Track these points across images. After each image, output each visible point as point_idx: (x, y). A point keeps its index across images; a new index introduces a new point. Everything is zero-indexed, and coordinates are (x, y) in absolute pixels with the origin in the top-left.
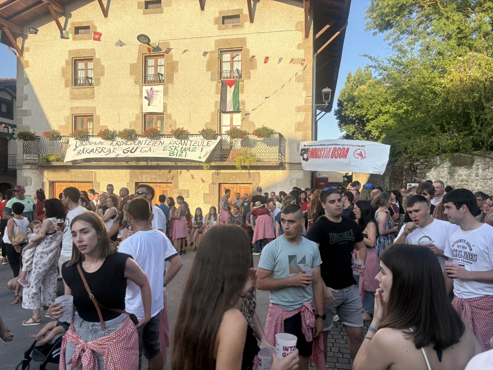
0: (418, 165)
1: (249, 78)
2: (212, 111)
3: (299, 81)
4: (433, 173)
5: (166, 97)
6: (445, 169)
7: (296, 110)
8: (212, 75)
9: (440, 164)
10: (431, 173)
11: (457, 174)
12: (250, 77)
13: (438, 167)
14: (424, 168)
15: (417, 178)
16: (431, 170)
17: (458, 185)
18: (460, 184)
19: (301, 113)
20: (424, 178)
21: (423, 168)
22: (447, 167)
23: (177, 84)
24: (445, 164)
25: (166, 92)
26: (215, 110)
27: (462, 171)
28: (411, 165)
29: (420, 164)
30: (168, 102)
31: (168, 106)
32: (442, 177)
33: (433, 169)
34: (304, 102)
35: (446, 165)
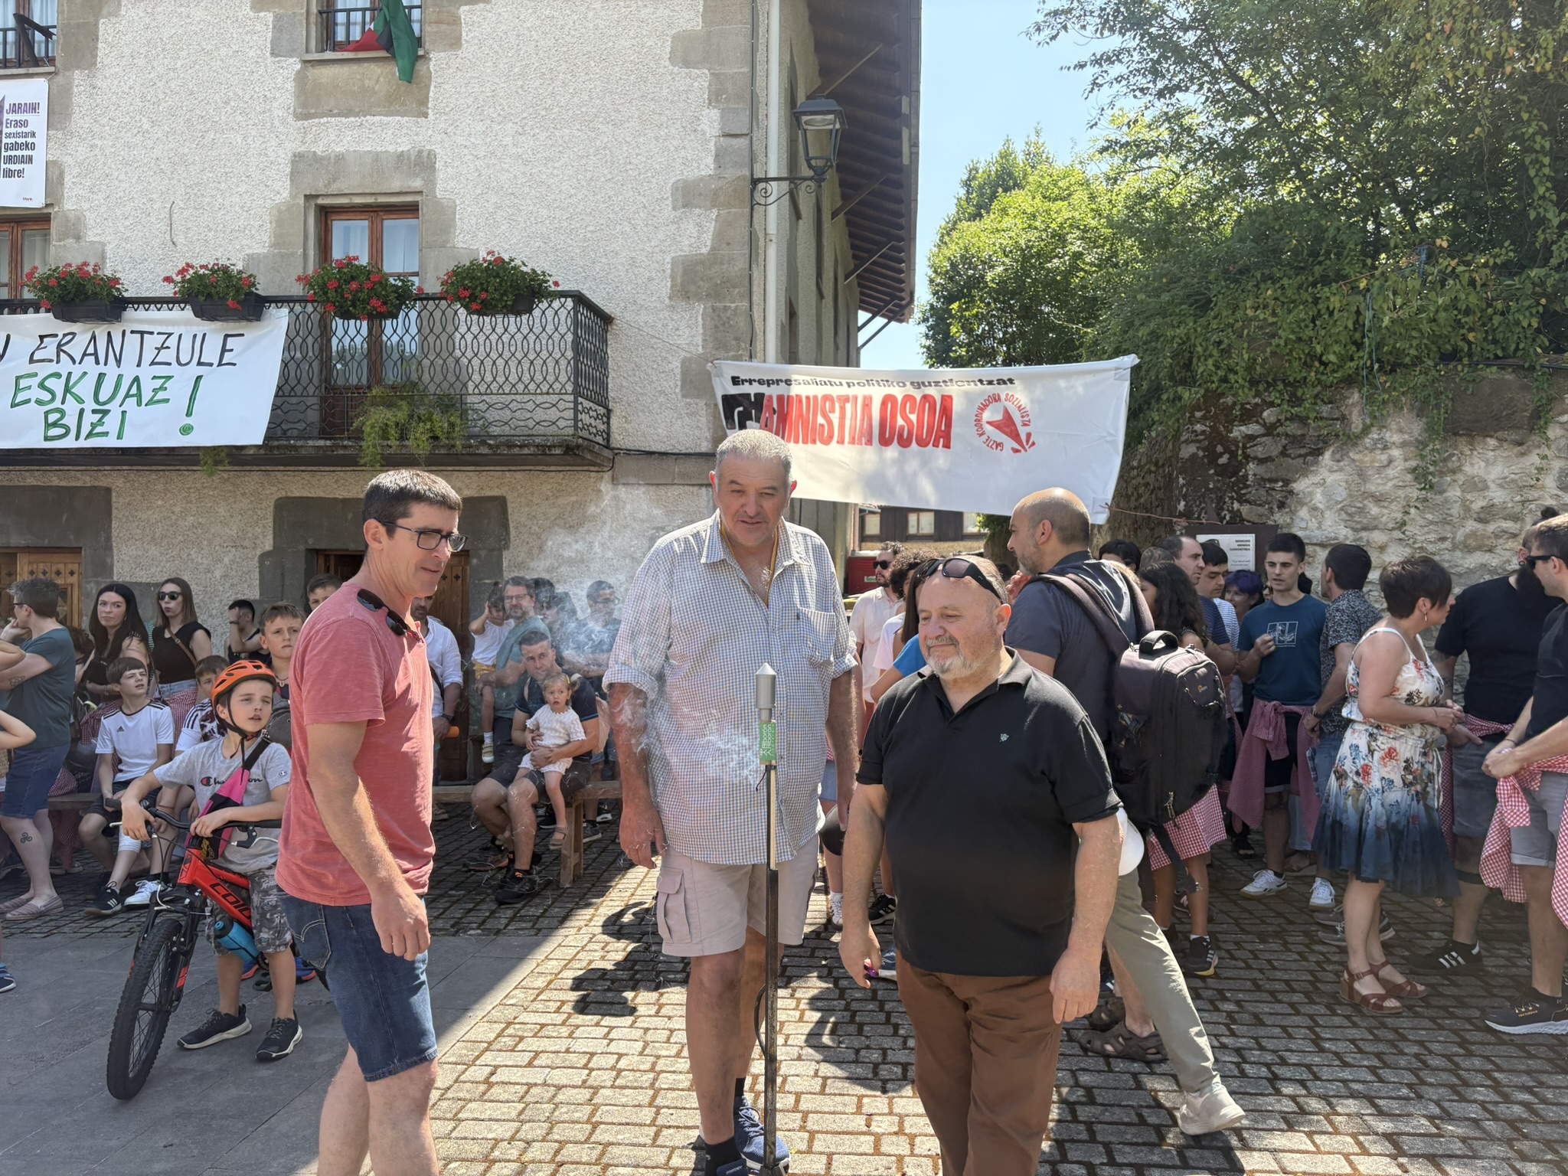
0: (1251, 438)
1: (455, 43)
2: (278, 199)
3: (687, 63)
4: (1331, 478)
5: (60, 134)
6: (1396, 453)
7: (675, 201)
8: (278, 28)
9: (1366, 430)
10: (1316, 479)
11: (1461, 478)
12: (459, 38)
13: (1355, 445)
14: (1284, 453)
15: (1245, 509)
16: (1317, 463)
17: (1467, 536)
18: (1473, 534)
19: (697, 211)
20: (1282, 505)
21: (1274, 453)
22: (1404, 444)
23: (112, 71)
24: (1394, 426)
25: (58, 111)
26: (293, 196)
27: (1487, 462)
28: (1216, 439)
29: (1262, 431)
30: (67, 160)
31: (68, 179)
32: (1379, 499)
33: (1327, 455)
34: (710, 160)
35: (1401, 431)
